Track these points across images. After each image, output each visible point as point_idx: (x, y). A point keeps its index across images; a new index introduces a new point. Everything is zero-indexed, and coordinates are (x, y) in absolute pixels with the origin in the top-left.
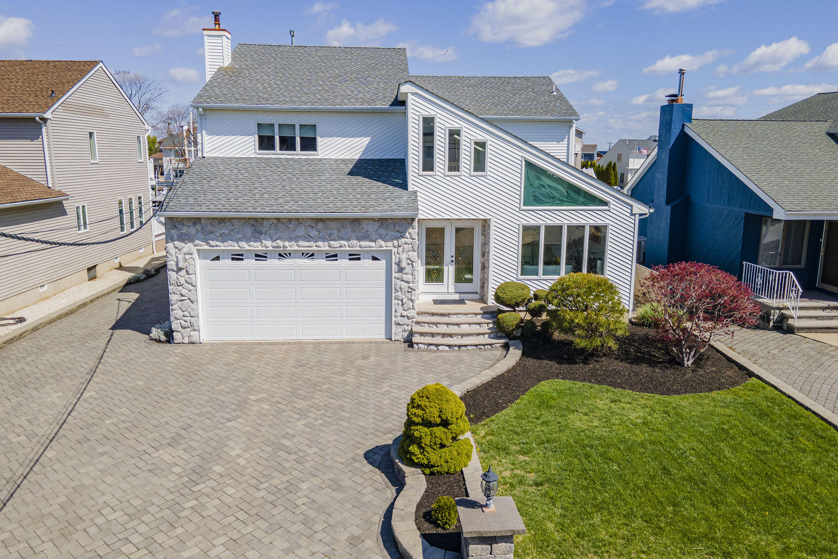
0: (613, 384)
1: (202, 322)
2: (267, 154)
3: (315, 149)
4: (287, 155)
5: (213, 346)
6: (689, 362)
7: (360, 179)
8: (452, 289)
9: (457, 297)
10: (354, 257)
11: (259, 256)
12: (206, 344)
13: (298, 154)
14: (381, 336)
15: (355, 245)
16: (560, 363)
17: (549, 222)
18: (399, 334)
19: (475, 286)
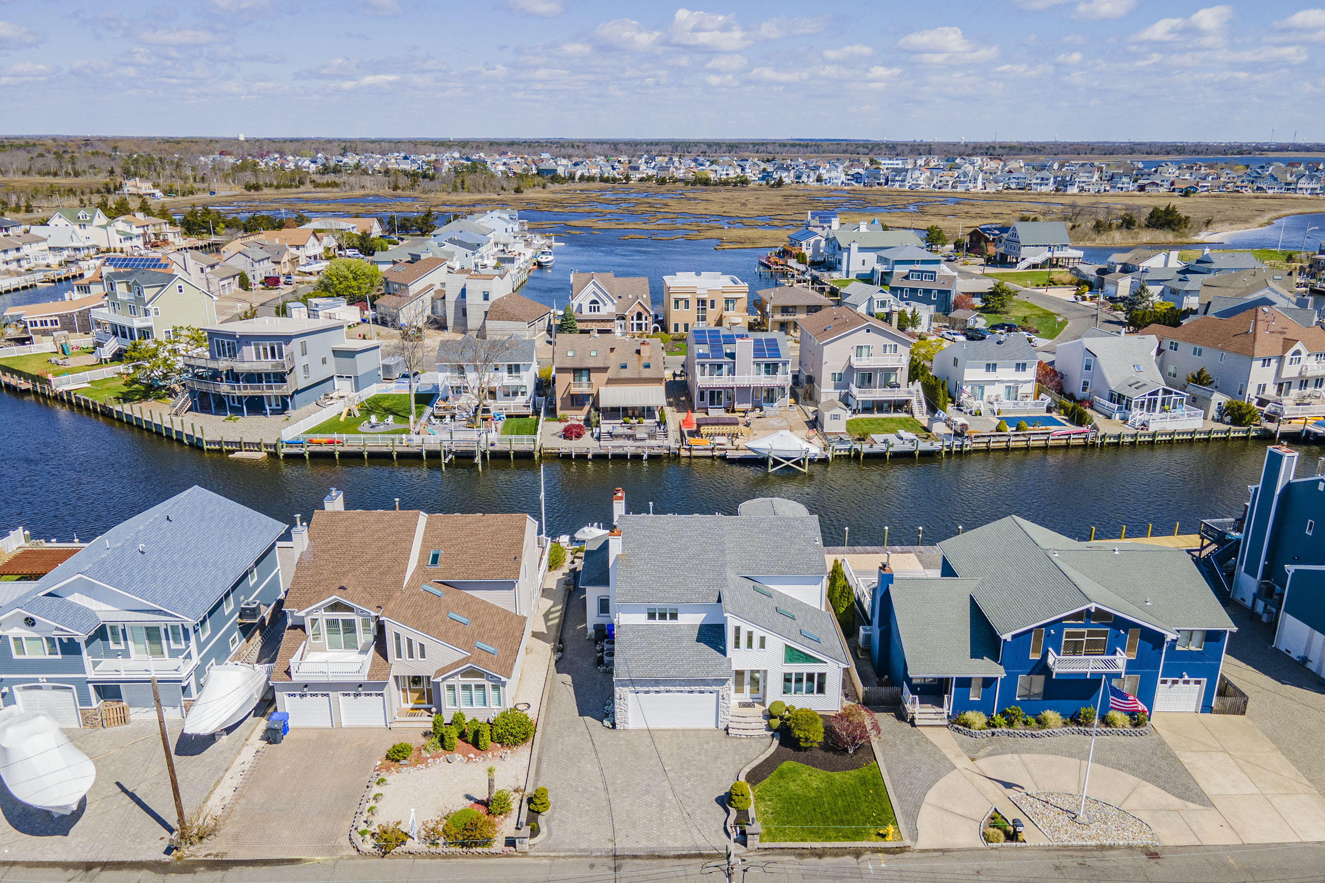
0: (813, 765)
1: (630, 721)
2: (652, 622)
3: (677, 619)
4: (662, 622)
5: (635, 730)
6: (851, 752)
7: (703, 646)
8: (748, 696)
9: (751, 701)
10: (701, 692)
11: (656, 692)
12: (631, 730)
13: (668, 622)
14: (713, 726)
15: (702, 688)
16: (794, 750)
17: (797, 671)
18: (722, 726)
19: (760, 695)
